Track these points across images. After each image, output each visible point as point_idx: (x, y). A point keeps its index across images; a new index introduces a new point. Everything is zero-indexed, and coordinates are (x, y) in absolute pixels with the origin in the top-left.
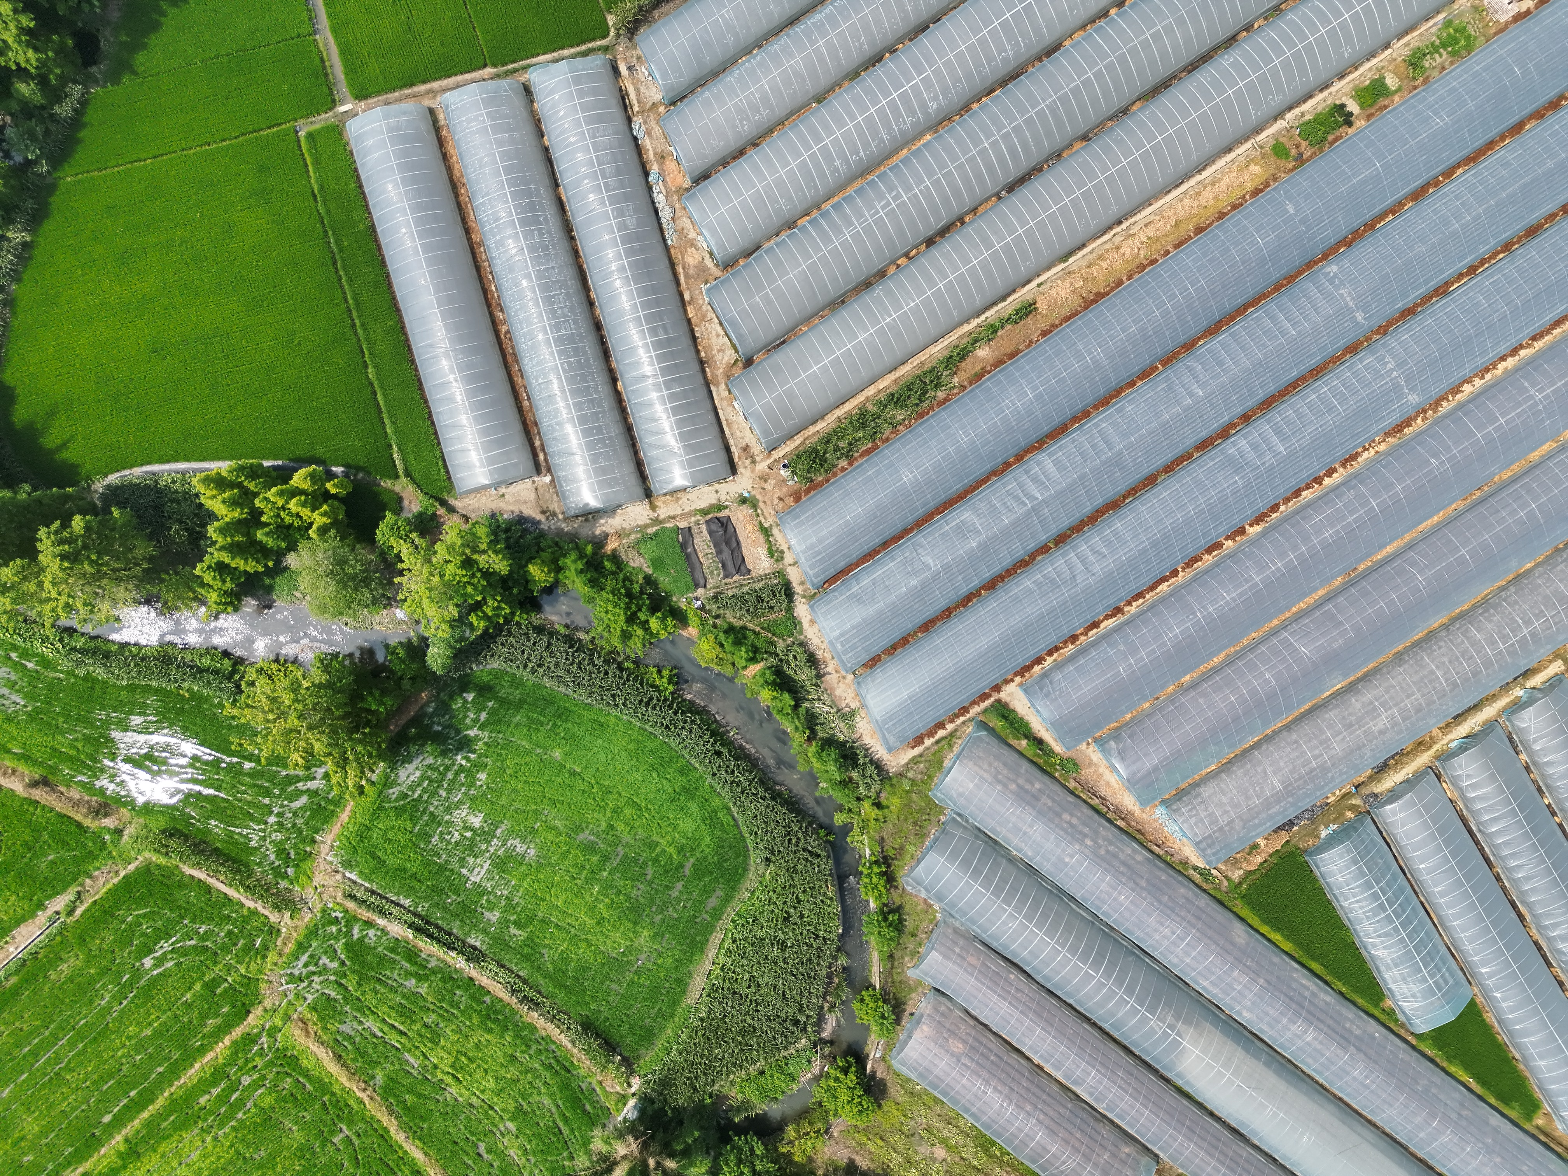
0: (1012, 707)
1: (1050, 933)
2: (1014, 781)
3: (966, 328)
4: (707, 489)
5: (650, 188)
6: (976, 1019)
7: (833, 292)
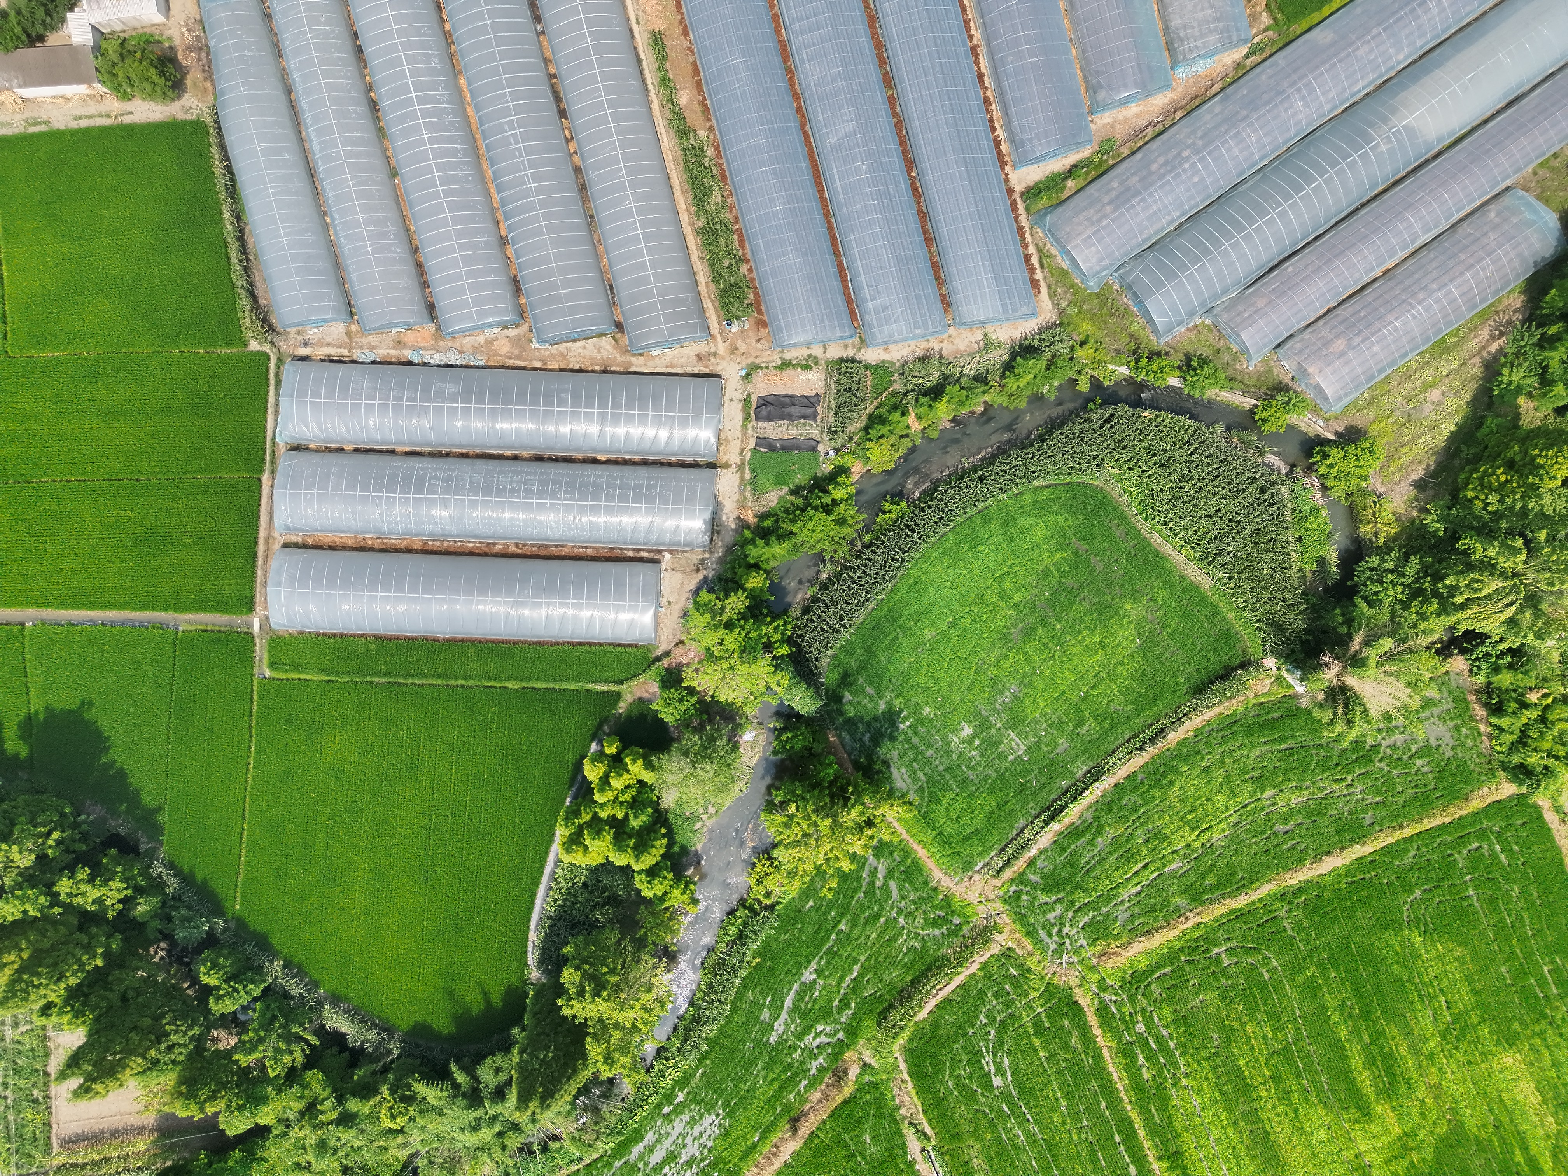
0: (1032, 184)
1: (1262, 213)
2: (1104, 205)
3: (655, 106)
4: (726, 409)
5: (425, 364)
6: (1319, 318)
7: (579, 220)
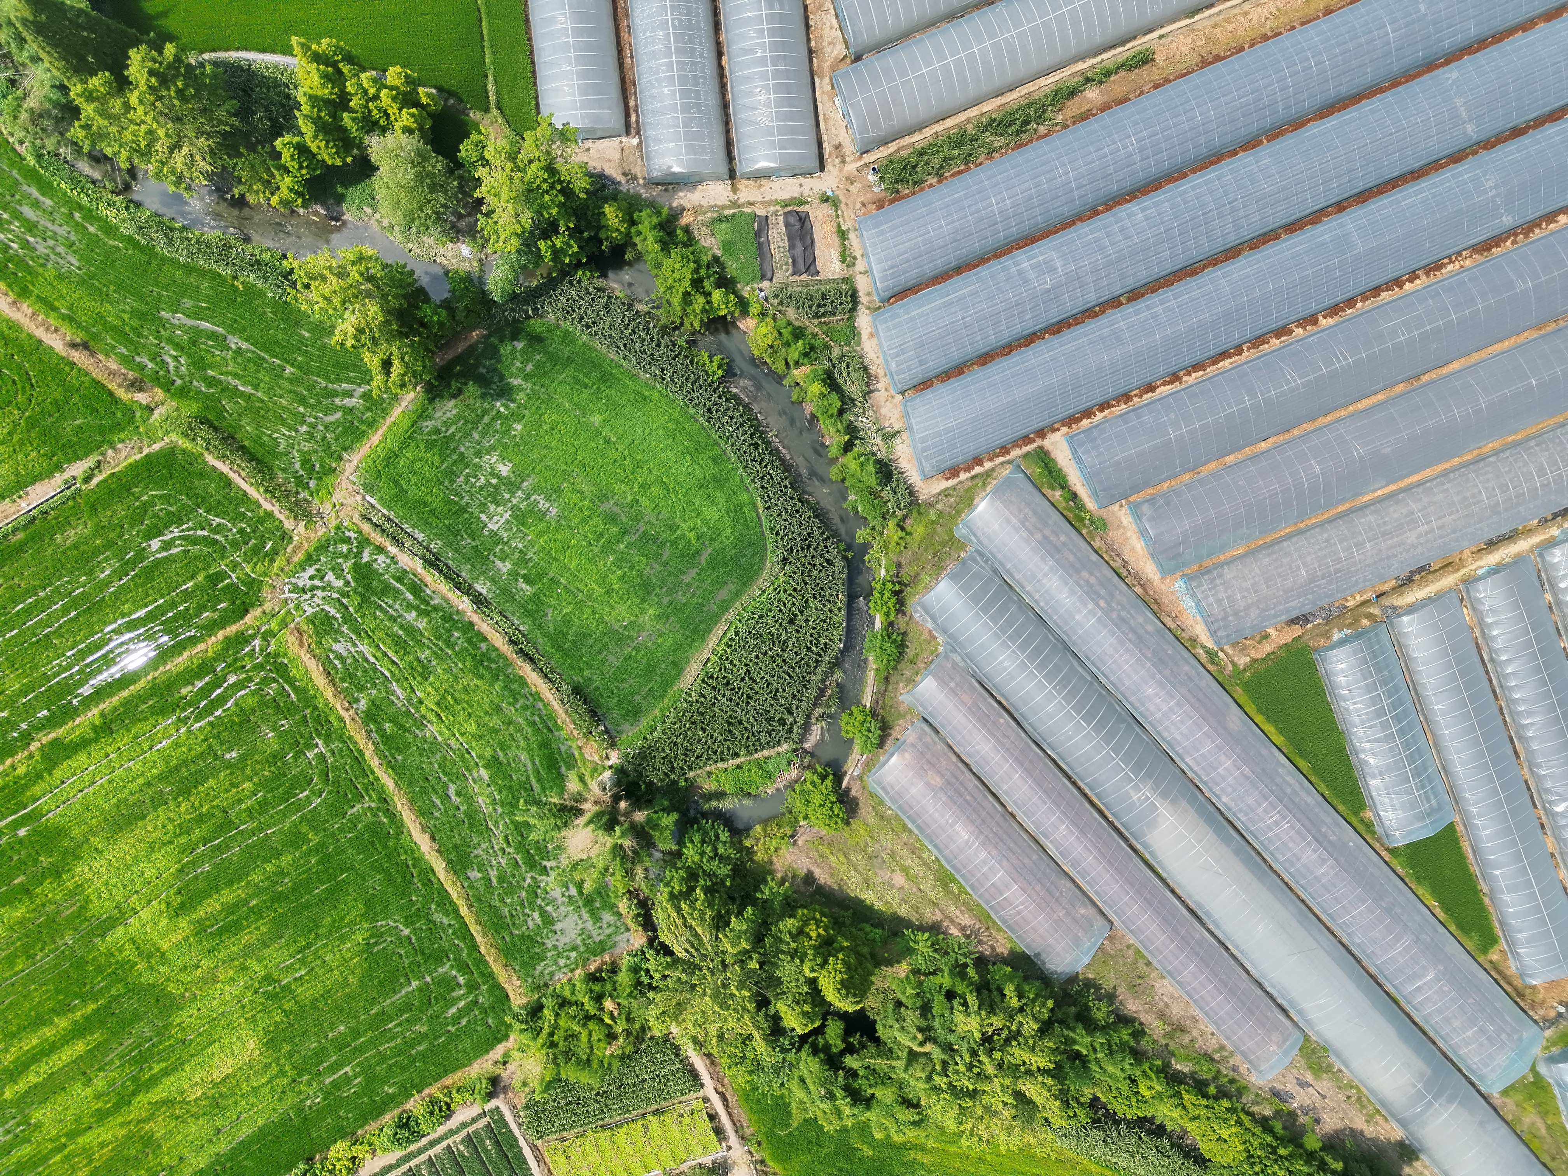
0: (1053, 456)
1: (1049, 677)
2: (1041, 530)
3: (1081, 66)
4: (792, 180)
6: (958, 756)
